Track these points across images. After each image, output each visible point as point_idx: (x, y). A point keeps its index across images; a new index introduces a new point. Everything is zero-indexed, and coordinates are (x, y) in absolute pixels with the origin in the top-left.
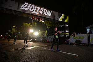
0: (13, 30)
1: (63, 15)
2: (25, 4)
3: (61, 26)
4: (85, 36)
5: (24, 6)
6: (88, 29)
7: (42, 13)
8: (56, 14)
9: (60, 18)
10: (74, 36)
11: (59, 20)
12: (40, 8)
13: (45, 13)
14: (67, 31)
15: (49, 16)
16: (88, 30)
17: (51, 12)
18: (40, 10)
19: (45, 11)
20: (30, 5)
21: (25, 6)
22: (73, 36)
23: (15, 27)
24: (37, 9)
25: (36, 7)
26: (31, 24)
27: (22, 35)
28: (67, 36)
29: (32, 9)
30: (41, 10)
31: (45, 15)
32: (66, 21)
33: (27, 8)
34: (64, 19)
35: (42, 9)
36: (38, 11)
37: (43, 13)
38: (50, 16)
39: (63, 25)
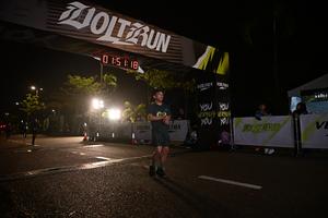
0: (29, 101)
1: (210, 50)
2: (72, 8)
3: (203, 87)
4: (285, 123)
5: (70, 15)
6: (294, 99)
7: (135, 41)
8: (187, 43)
9: (201, 60)
11: (196, 66)
12: (129, 23)
13: (146, 42)
14: (223, 106)
15: (160, 51)
16: (295, 101)
17: (169, 37)
18: (128, 29)
19: (148, 33)
23: (38, 88)
24: (118, 25)
25: (115, 18)
26: (98, 80)
27: (62, 118)
28: (223, 121)
29: (98, 27)
30: (133, 29)
32: (221, 70)
33: (81, 22)
35: (138, 25)
36: (120, 34)
37: (140, 42)
38: (164, 50)
39: (208, 85)
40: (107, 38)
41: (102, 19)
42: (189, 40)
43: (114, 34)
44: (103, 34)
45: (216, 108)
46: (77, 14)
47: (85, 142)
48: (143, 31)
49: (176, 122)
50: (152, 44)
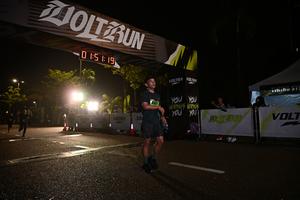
0: (10, 93)
1: (180, 48)
2: (52, 6)
3: (174, 82)
4: (246, 114)
5: (51, 13)
7: (112, 38)
8: (160, 42)
9: (172, 57)
11: (168, 63)
12: (106, 22)
13: (123, 39)
14: (192, 99)
15: (135, 48)
16: (255, 95)
17: (143, 35)
18: (105, 27)
19: (124, 32)
20: (73, 8)
21: (54, 14)
23: (19, 81)
24: (96, 24)
25: (93, 17)
26: (77, 74)
28: (192, 113)
29: (77, 25)
30: (111, 27)
31: (121, 43)
32: (190, 66)
33: (61, 19)
35: (115, 24)
37: (116, 40)
38: (139, 47)
39: (179, 80)
41: (81, 17)
42: (163, 40)
43: (93, 31)
44: (82, 31)
45: (186, 101)
46: (57, 12)
47: (65, 132)
48: (119, 30)
50: (128, 41)
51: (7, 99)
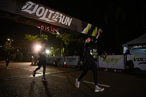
0: (6, 45)
1: (89, 25)
2: (28, 4)
4: (120, 58)
5: (27, 7)
7: (56, 20)
8: (79, 22)
10: (105, 58)
11: (83, 32)
12: (53, 12)
13: (61, 21)
15: (67, 25)
16: (125, 49)
17: (71, 19)
18: (53, 15)
19: (62, 17)
20: (38, 5)
22: (103, 57)
23: (11, 40)
24: (48, 13)
25: (47, 10)
26: (39, 37)
27: (22, 54)
28: (94, 57)
29: (39, 13)
30: (55, 15)
31: (61, 23)
33: (32, 11)
34: (91, 31)
35: (58, 13)
37: (58, 21)
38: (69, 25)
40: (43, 18)
41: (41, 10)
42: (80, 21)
43: (47, 17)
44: (41, 17)
46: (30, 7)
47: (32, 65)
48: (60, 16)
49: (74, 57)
50: (64, 22)
51: (5, 48)
